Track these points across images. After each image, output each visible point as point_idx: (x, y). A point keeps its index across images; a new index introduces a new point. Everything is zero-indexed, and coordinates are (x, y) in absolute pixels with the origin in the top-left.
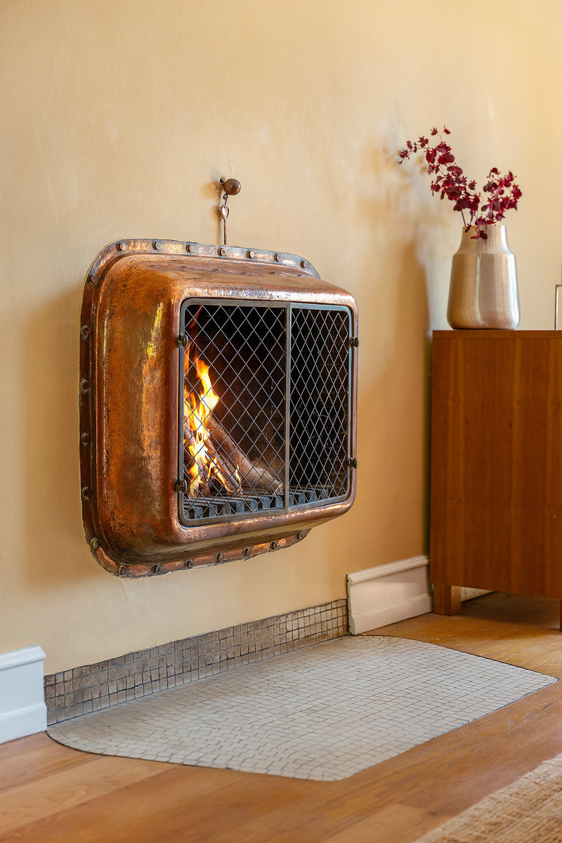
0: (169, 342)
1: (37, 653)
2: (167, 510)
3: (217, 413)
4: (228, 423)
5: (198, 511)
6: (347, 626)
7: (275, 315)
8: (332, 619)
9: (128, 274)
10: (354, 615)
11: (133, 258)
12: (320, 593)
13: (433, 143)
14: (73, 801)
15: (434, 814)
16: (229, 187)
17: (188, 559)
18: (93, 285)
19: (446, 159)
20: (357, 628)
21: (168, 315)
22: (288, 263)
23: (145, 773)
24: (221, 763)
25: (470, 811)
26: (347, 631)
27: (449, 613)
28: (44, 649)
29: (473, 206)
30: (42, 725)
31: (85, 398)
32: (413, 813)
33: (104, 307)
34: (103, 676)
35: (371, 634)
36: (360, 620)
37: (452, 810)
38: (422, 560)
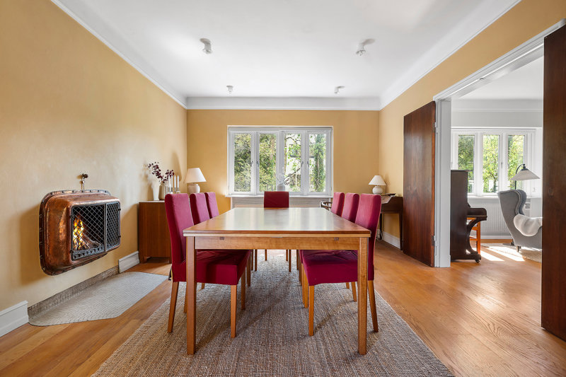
0: (68, 217)
1: (26, 302)
2: (68, 257)
3: (84, 231)
4: (87, 234)
5: (77, 256)
6: (119, 271)
7: (102, 207)
8: (115, 270)
9: (55, 200)
10: (120, 268)
11: (57, 196)
12: (111, 265)
13: (155, 165)
14: (39, 343)
15: (142, 320)
16: (86, 176)
17: (74, 267)
18: (43, 204)
19: (158, 168)
20: (121, 272)
21: (68, 209)
22: (102, 192)
23: (63, 328)
24: (85, 320)
25: (151, 317)
26: (118, 273)
27: (144, 263)
28: (27, 301)
29: (161, 177)
30: (28, 321)
31: (40, 233)
32: (137, 321)
33: (47, 209)
34: (48, 302)
35: (125, 272)
36: (122, 269)
37: (146, 318)
38: (138, 252)
